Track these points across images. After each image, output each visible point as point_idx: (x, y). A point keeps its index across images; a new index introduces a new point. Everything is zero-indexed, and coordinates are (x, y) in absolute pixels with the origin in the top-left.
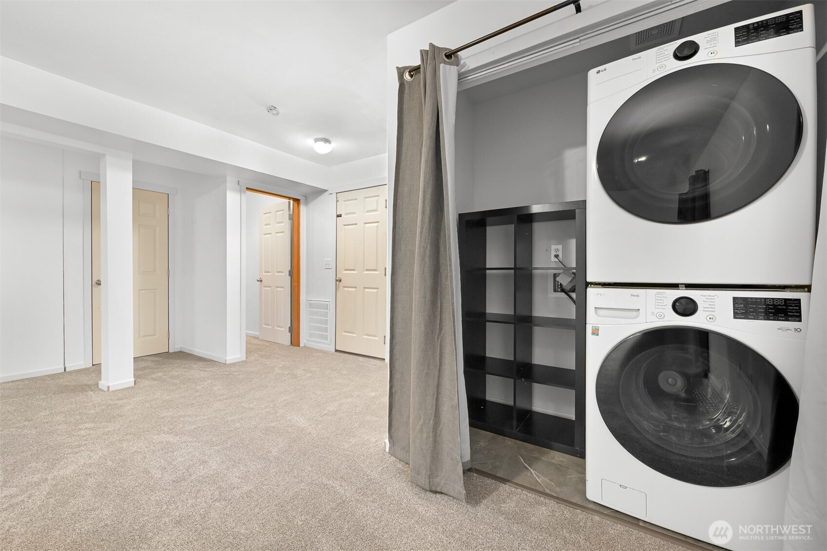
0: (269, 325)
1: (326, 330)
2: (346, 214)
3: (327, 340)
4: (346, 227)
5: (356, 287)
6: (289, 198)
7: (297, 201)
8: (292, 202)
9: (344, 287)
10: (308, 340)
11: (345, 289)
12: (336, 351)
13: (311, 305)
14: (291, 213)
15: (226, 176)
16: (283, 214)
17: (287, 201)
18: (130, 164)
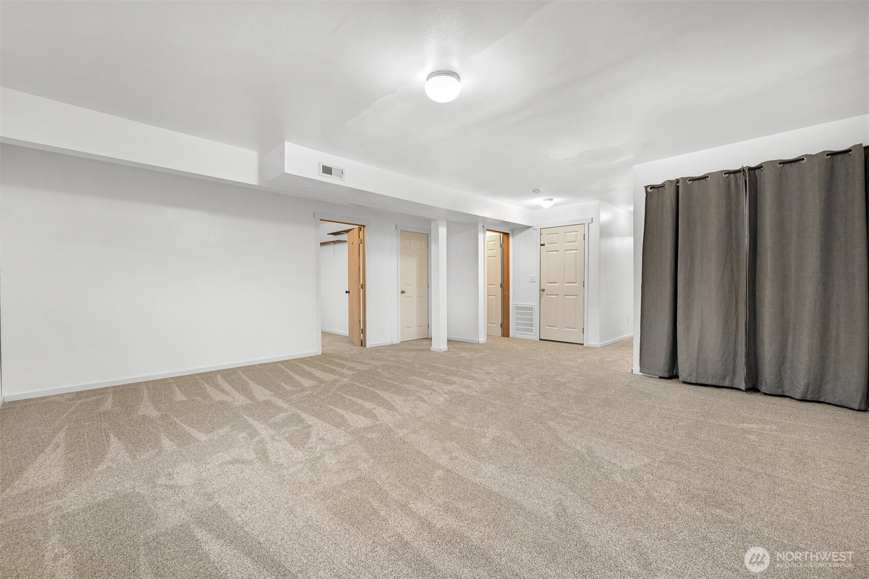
0: (494, 324)
1: (532, 325)
2: (549, 244)
3: (532, 332)
4: (548, 253)
5: (558, 295)
6: (500, 232)
7: (507, 234)
8: (502, 235)
9: (547, 295)
10: (514, 333)
11: (548, 296)
12: (540, 339)
13: (517, 308)
14: (502, 242)
15: (478, 224)
16: (494, 243)
17: (499, 234)
18: (445, 223)
